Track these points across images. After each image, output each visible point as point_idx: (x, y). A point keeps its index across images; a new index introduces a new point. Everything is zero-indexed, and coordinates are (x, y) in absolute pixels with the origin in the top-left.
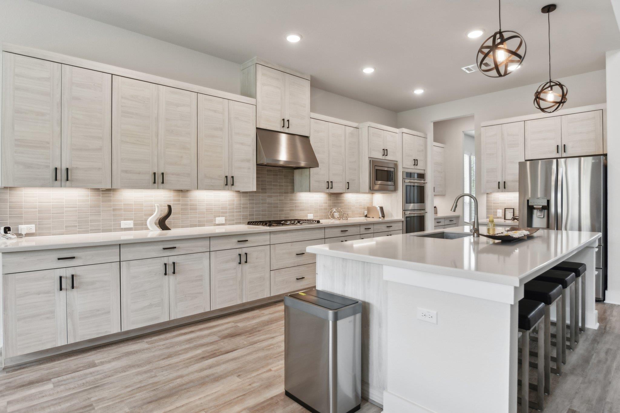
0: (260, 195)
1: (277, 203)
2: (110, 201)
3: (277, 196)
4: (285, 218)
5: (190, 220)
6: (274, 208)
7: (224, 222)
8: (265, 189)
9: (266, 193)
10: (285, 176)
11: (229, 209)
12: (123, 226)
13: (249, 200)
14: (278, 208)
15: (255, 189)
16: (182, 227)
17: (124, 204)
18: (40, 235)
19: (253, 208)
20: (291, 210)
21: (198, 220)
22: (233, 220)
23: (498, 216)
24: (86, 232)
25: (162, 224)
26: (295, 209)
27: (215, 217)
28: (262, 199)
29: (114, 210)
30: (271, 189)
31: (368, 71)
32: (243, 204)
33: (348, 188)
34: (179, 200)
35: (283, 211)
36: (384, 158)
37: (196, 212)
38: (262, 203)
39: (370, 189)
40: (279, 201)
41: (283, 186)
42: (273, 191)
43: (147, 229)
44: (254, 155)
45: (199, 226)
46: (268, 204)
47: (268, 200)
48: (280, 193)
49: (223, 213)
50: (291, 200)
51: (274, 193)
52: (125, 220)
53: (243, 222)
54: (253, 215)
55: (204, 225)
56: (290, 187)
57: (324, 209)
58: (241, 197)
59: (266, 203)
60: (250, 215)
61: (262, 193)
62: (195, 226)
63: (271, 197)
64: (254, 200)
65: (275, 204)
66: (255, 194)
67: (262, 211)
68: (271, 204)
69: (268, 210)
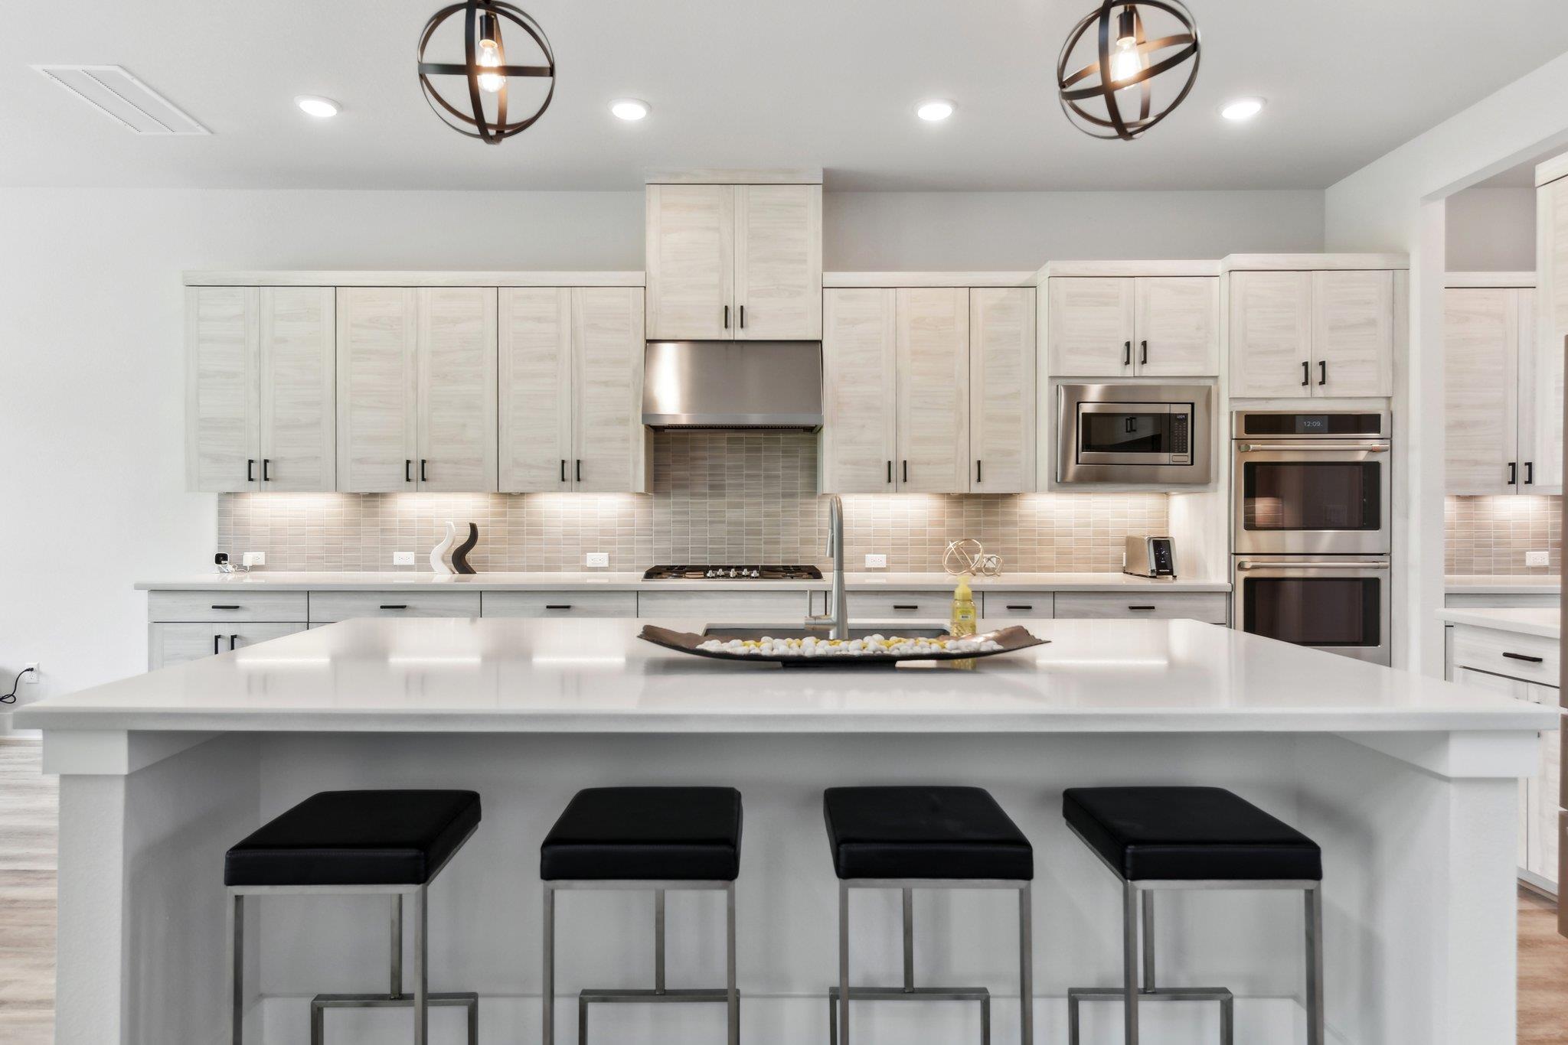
0: (706, 503)
1: (759, 523)
2: (376, 515)
3: (760, 504)
4: (783, 562)
5: (527, 557)
6: (747, 534)
7: (606, 564)
8: (721, 487)
9: (723, 496)
10: (783, 452)
11: (619, 535)
12: (397, 562)
13: (674, 513)
14: (760, 534)
16: (511, 569)
17: (400, 521)
18: (272, 569)
21: (546, 557)
22: (631, 561)
24: (338, 568)
25: (460, 561)
26: (819, 539)
27: (585, 551)
28: (710, 512)
29: (383, 530)
30: (741, 485)
31: (935, 113)
32: (657, 525)
33: (979, 480)
34: (504, 514)
36: (1129, 371)
37: (542, 539)
38: (711, 522)
39: (1056, 481)
40: (765, 516)
41: (777, 477)
42: (745, 491)
43: (430, 569)
44: (637, 406)
45: (549, 569)
46: (730, 524)
47: (731, 515)
48: (766, 495)
49: (603, 542)
50: (806, 514)
51: (748, 495)
52: (402, 550)
55: (558, 569)
56: (800, 482)
57: (931, 540)
58: (652, 508)
59: (723, 522)
60: (675, 550)
61: (711, 496)
62: (539, 569)
63: (739, 506)
64: (687, 513)
65: (749, 524)
66: (690, 501)
67: (712, 541)
68: (741, 524)
69: (729, 539)
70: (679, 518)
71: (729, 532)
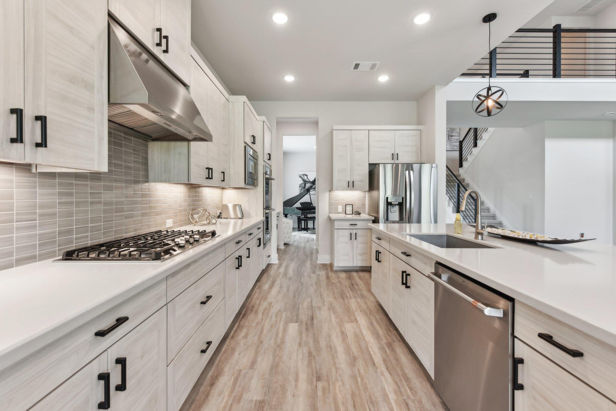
1: (122, 203)
6: (115, 212)
10: (134, 150)
13: (60, 194)
14: (123, 211)
15: (105, 168)
19: (70, 214)
20: (143, 215)
22: (10, 254)
23: (339, 211)
28: (91, 193)
32: (42, 207)
33: (223, 181)
35: (131, 216)
36: (252, 146)
38: (92, 203)
39: (245, 183)
40: (125, 197)
41: (130, 168)
42: (114, 177)
44: (102, 77)
46: (106, 204)
48: (126, 181)
53: (39, 255)
54: (70, 232)
56: (142, 173)
57: (184, 209)
58: (35, 187)
59: (100, 203)
63: (110, 188)
64: (71, 194)
65: (117, 203)
66: (74, 182)
67: (93, 221)
68: (111, 203)
69: (104, 217)
70: (64, 199)
71: (105, 211)
